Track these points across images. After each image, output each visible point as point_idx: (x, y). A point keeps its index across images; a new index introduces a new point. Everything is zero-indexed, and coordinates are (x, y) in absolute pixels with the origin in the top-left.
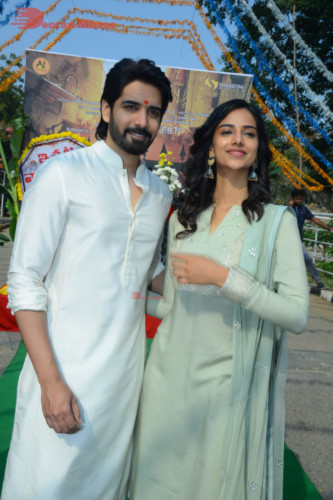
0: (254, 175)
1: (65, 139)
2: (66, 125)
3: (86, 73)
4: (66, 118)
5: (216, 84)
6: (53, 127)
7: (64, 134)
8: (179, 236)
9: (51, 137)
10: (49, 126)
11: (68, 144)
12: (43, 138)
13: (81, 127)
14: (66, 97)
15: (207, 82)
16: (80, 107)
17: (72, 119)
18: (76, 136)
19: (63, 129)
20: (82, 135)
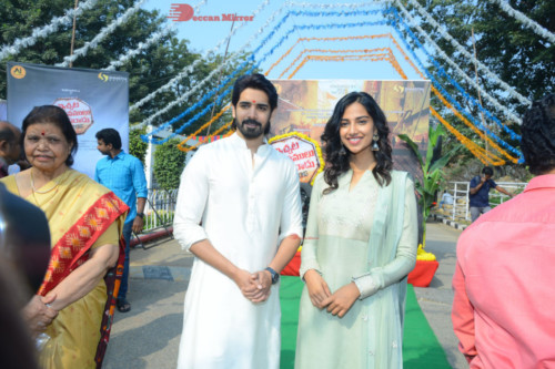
0: (376, 146)
1: (293, 137)
2: (293, 127)
3: (306, 90)
4: (293, 122)
5: (402, 89)
6: (284, 130)
7: (292, 133)
8: (326, 192)
9: (282, 136)
10: (281, 129)
11: (294, 141)
12: (277, 137)
13: (304, 127)
14: (293, 108)
15: (395, 88)
16: (303, 114)
17: (297, 123)
18: (300, 135)
19: (291, 130)
20: (305, 133)
